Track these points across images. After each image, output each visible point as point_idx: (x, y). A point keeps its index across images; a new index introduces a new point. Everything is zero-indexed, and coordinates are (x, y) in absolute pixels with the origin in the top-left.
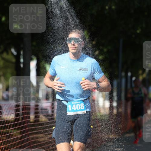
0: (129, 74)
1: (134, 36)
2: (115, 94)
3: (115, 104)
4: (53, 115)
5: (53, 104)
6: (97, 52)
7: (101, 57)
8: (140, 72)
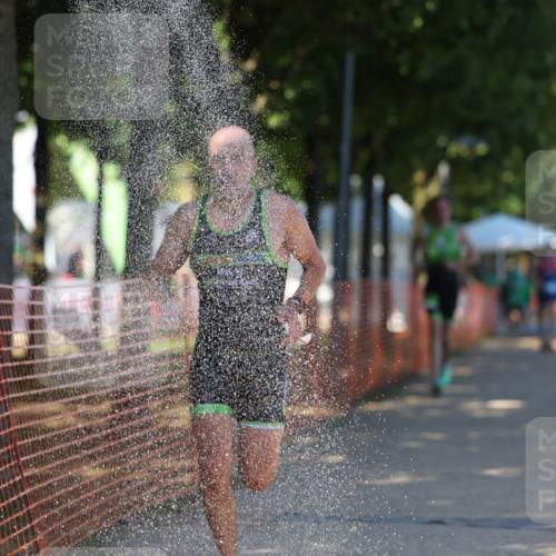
0: (378, 184)
1: (393, 43)
4: (96, 332)
5: (96, 292)
6: (261, 102)
7: (274, 121)
8: (419, 176)
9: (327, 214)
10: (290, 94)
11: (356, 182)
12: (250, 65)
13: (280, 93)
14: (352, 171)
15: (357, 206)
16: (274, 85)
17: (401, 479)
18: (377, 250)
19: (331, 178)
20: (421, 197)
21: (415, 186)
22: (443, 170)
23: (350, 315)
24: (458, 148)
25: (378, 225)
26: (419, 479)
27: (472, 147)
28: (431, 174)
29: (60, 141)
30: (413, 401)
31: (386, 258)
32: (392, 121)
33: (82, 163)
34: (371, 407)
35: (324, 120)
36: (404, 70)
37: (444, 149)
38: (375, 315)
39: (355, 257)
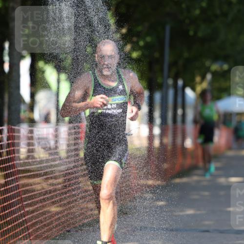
0: (180, 83)
1: (187, 21)
2: (157, 114)
3: (157, 131)
6: (128, 47)
7: (135, 55)
8: (198, 79)
9: (158, 96)
10: (141, 43)
11: (170, 82)
12: (124, 31)
13: (137, 43)
14: (169, 77)
15: (171, 93)
16: (135, 39)
17: (190, 212)
18: (180, 112)
19: (159, 80)
20: (199, 89)
21: (196, 83)
22: (209, 77)
23: (168, 140)
24: (215, 67)
25: (180, 101)
26: (198, 212)
27: (221, 66)
28: (203, 78)
29: (41, 64)
30: (195, 178)
31: (184, 115)
32: (186, 55)
33: (50, 74)
34: (177, 180)
35: (157, 55)
36: (191, 33)
37: (209, 67)
38: (179, 140)
39: (170, 115)
